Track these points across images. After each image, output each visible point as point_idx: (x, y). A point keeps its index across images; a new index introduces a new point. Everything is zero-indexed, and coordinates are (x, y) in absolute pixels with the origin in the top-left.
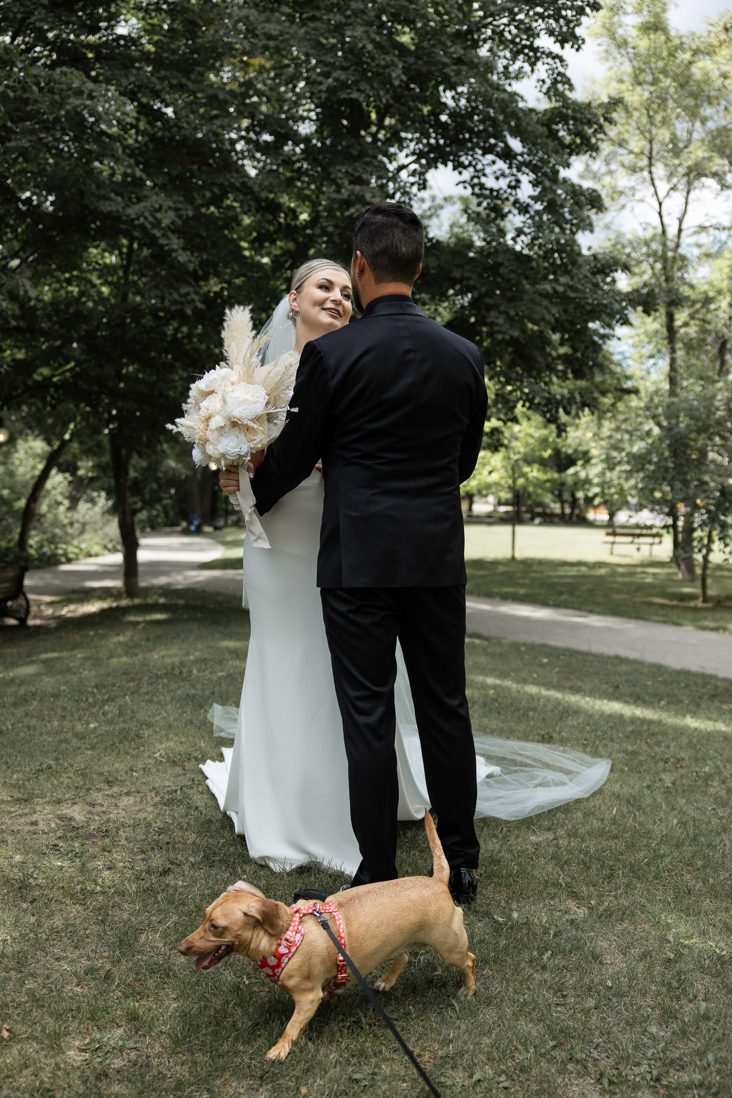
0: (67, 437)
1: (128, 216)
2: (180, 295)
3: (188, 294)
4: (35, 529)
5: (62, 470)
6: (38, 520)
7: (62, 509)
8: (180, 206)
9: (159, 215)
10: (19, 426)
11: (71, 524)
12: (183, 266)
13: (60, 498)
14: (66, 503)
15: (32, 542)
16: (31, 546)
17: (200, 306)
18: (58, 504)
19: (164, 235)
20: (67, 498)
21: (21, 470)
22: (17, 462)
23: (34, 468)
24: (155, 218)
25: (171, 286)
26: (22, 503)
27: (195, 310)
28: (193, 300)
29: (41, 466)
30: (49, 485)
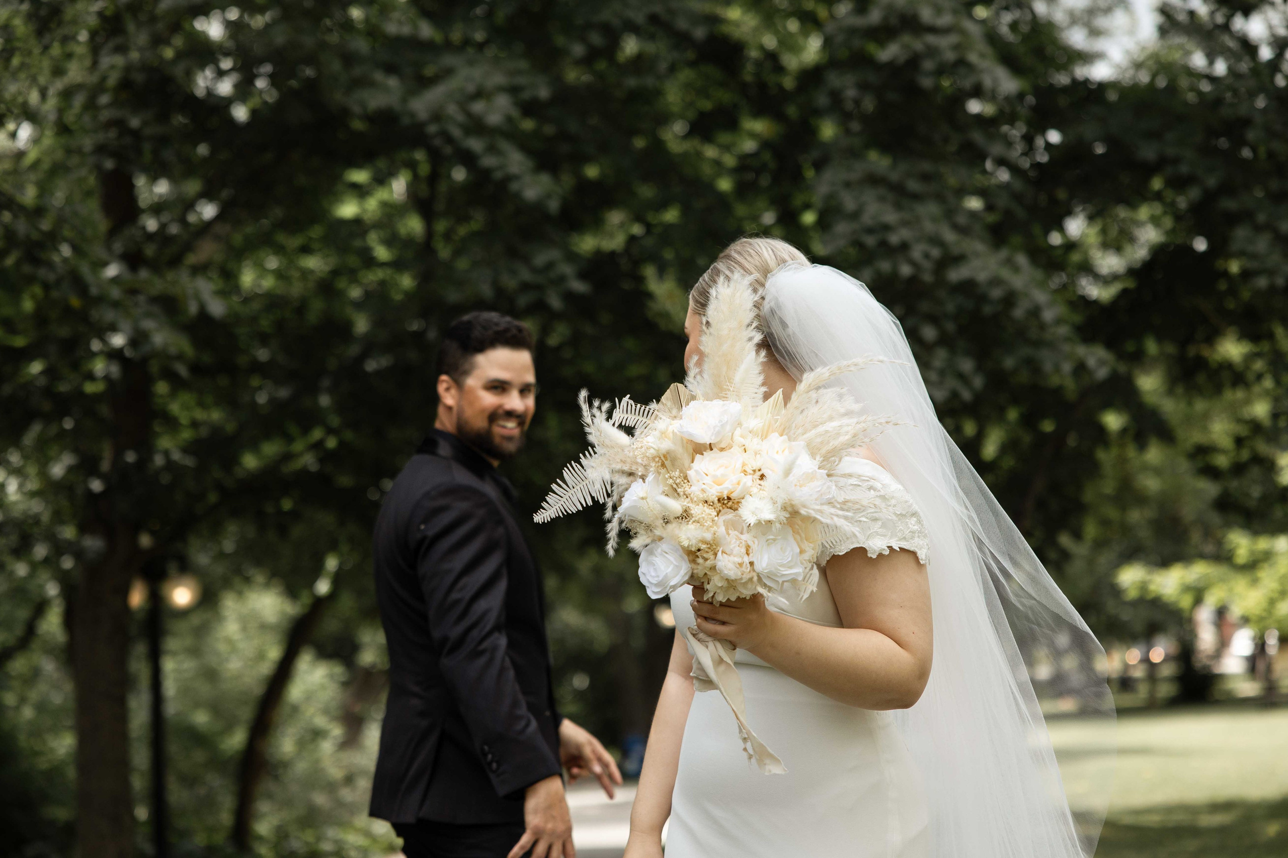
0: (323, 587)
1: (413, 115)
2: (534, 270)
3: (550, 266)
4: (270, 796)
5: (325, 653)
6: (276, 778)
7: (327, 747)
8: (521, 80)
9: (478, 107)
10: (219, 570)
11: (349, 780)
12: (537, 209)
13: (320, 721)
14: (337, 731)
15: (264, 827)
16: (260, 838)
17: (579, 286)
18: (317, 734)
19: (492, 149)
20: (334, 719)
21: (234, 665)
22: (222, 647)
23: (260, 656)
24: (469, 115)
25: (513, 253)
26: (237, 740)
27: (570, 297)
28: (562, 279)
29: (274, 653)
30: (296, 691)
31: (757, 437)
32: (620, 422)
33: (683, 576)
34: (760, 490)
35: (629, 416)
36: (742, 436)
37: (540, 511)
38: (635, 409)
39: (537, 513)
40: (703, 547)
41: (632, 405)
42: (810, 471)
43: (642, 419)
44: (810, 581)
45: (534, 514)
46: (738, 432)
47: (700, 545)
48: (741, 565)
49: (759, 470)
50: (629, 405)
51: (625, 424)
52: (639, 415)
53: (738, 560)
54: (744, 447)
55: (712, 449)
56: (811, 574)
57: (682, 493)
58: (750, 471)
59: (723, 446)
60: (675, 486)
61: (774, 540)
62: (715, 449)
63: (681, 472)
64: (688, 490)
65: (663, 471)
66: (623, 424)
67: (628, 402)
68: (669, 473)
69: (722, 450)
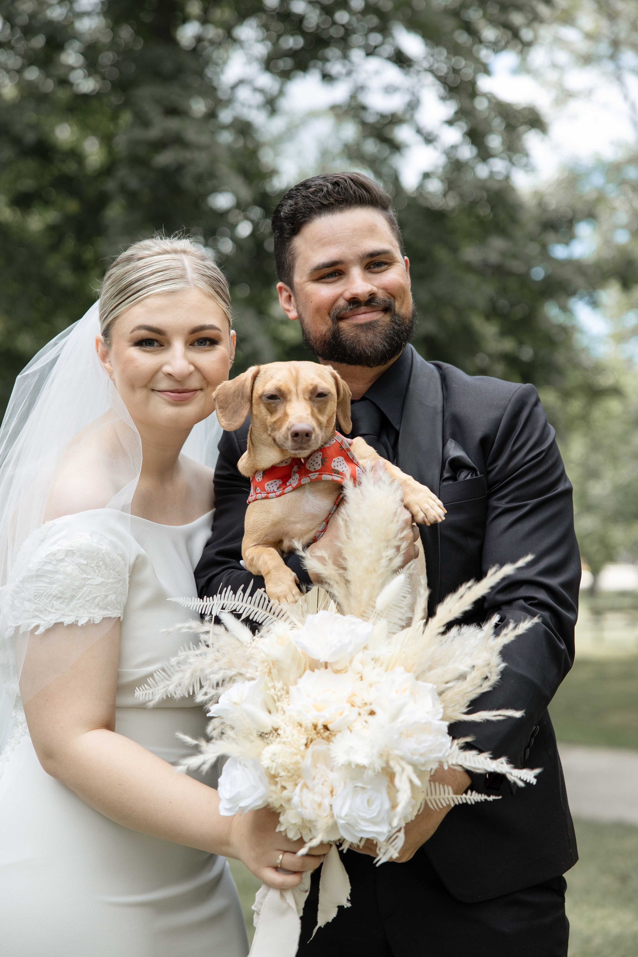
31: (381, 666)
32: (248, 615)
33: (256, 800)
34: (364, 727)
35: (260, 610)
36: (362, 663)
37: (144, 686)
38: (268, 605)
39: (140, 688)
40: (283, 773)
41: (265, 599)
42: (423, 721)
43: (272, 616)
44: (393, 843)
45: (137, 688)
46: (359, 656)
47: (280, 770)
48: (320, 805)
49: (371, 704)
50: (263, 598)
51: (253, 618)
52: (270, 612)
53: (318, 799)
54: (360, 675)
55: (326, 667)
56: (397, 837)
57: (280, 708)
58: (358, 702)
59: (338, 667)
60: (276, 698)
61: (363, 788)
62: (329, 669)
63: (285, 684)
64: (286, 707)
65: (267, 678)
66: (251, 618)
67: (262, 595)
68: (273, 682)
69: (337, 672)
